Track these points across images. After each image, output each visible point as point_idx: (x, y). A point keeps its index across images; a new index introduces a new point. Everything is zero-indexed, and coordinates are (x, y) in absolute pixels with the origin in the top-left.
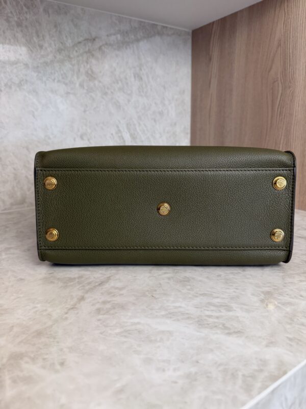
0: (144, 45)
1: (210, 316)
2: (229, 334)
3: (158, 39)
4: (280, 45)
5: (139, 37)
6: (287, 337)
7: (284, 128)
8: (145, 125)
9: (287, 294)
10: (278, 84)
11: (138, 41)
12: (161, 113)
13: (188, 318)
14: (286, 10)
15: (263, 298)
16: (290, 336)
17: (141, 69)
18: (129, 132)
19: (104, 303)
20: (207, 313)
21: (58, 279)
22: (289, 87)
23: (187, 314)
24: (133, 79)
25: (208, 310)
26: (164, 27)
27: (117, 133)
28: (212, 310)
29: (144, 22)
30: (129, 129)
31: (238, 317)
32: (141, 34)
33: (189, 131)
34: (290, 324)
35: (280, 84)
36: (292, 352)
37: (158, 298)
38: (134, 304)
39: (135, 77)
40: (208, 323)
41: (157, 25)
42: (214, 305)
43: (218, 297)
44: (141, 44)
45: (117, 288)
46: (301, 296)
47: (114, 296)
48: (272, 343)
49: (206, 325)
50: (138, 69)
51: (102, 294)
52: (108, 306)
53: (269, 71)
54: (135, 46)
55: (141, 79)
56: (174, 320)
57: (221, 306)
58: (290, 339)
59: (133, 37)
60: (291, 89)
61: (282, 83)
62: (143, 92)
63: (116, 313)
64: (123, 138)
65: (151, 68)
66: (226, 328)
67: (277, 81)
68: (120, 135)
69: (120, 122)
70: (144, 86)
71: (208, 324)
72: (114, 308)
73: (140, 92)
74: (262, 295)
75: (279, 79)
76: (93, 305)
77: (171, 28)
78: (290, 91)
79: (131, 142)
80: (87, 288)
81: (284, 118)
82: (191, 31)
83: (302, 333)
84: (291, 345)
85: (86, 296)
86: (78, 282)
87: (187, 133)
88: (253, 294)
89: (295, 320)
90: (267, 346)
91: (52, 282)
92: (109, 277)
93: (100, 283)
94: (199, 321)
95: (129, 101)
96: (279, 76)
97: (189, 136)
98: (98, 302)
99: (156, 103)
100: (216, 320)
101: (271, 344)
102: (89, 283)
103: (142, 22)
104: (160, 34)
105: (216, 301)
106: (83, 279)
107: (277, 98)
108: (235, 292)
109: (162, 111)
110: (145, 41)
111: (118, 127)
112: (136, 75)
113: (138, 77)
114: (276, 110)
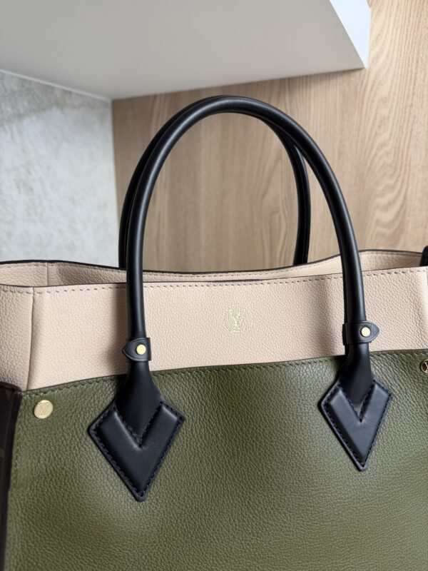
0: (32, 126)
3: (56, 114)
4: (281, 158)
5: (22, 111)
10: (280, 218)
11: (20, 116)
17: (29, 172)
24: (14, 192)
26: (66, 92)
29: (30, 82)
32: (26, 103)
35: (283, 217)
39: (18, 187)
41: (53, 88)
44: (26, 122)
53: (264, 195)
54: (15, 129)
55: (31, 189)
59: (9, 109)
61: (285, 217)
62: (36, 214)
65: (49, 168)
67: (277, 212)
70: (37, 202)
73: (29, 215)
75: (281, 210)
77: (77, 95)
82: (109, 101)
95: (10, 234)
96: (280, 205)
99: (60, 231)
103: (24, 80)
104: (59, 104)
107: (279, 237)
109: (72, 243)
110: (34, 118)
112: (21, 184)
113: (25, 186)
114: (278, 256)
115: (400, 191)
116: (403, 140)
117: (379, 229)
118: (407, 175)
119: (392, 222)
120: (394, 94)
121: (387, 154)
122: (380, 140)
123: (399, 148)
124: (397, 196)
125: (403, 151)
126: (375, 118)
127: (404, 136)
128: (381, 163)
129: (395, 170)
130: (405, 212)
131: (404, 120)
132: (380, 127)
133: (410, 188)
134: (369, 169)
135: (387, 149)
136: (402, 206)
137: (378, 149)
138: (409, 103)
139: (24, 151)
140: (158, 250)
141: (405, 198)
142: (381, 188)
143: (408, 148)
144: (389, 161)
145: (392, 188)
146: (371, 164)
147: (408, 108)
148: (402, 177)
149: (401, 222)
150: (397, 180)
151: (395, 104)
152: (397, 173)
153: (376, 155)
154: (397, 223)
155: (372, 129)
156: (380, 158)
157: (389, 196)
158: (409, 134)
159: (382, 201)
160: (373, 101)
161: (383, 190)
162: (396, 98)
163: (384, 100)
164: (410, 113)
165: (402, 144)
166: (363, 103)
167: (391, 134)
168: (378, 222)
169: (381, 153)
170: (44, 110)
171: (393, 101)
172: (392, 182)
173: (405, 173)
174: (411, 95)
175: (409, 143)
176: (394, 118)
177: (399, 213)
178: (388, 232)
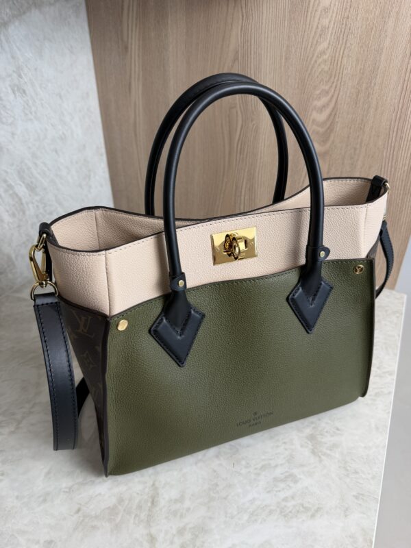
0: (16, 32)
1: (285, 499)
2: (313, 516)
3: (35, 15)
4: (238, 59)
5: (6, 19)
6: (354, 496)
7: (246, 170)
8: (44, 163)
9: (327, 432)
10: (237, 113)
11: (5, 25)
12: (63, 138)
13: (271, 512)
14: (244, 11)
15: (312, 447)
16: (355, 493)
17: (20, 76)
18: (24, 182)
19: (181, 532)
20: (282, 495)
21: (96, 517)
22: (252, 121)
23: (266, 506)
24: (12, 97)
25: (279, 491)
27: (6, 191)
28: (283, 489)
30: (22, 178)
31: (307, 488)
32: (8, 10)
33: (103, 150)
34: (347, 475)
35: (239, 112)
36: (364, 514)
37: (227, 496)
38: (210, 518)
39: (14, 92)
40: (290, 509)
42: (282, 481)
43: (276, 466)
44: (12, 29)
45: (176, 501)
46: (338, 429)
47: (181, 516)
48: (347, 509)
49: (290, 514)
50: (15, 75)
51: (166, 518)
52: (188, 536)
54: (2, 38)
55: (24, 92)
56: (261, 523)
57: (286, 477)
58: (356, 497)
60: (254, 122)
61: (241, 111)
62: (31, 113)
63: (203, 542)
64: (17, 195)
65: (36, 69)
66: (307, 509)
67: (235, 107)
68: (11, 192)
69: (6, 172)
70: (31, 102)
71: (290, 512)
72: (197, 536)
73: (26, 115)
74: (309, 442)
75: (238, 106)
76: (172, 543)
78: (254, 125)
79: (30, 195)
80: (143, 516)
81: (246, 158)
83: (360, 484)
84: (360, 505)
85: (153, 531)
86: (124, 510)
87: (102, 155)
88: (302, 446)
89: (348, 468)
90: (346, 516)
91: (94, 527)
92: (153, 485)
93: (151, 500)
94: (281, 512)
95: (13, 134)
96: (237, 102)
97: (104, 158)
98: (175, 535)
99: (52, 125)
100: (293, 503)
101: (346, 512)
102: (139, 507)
104: (37, 4)
105: (278, 472)
106: (127, 502)
107: (236, 130)
108: (286, 449)
109: (63, 133)
111: (5, 181)
112: (16, 89)
113: (19, 90)
114: (235, 145)
115: (333, 96)
116: (339, 49)
117: (315, 127)
118: (339, 82)
119: (325, 122)
120: (335, 5)
121: (325, 61)
122: (320, 48)
123: (335, 57)
124: (330, 101)
125: (338, 60)
126: (317, 28)
127: (339, 46)
128: (320, 70)
129: (331, 77)
130: (336, 114)
131: (341, 31)
132: (320, 35)
133: (341, 94)
134: (310, 74)
135: (325, 57)
136: (334, 109)
137: (318, 57)
138: (346, 16)
139: (13, 57)
140: (136, 135)
141: (336, 102)
142: (318, 92)
143: (342, 58)
144: (326, 68)
145: (327, 92)
146: (312, 70)
147: (345, 20)
148: (335, 84)
149: (332, 122)
150: (331, 86)
151: (334, 15)
152: (332, 80)
153: (316, 61)
154: (329, 123)
155: (314, 38)
156: (319, 65)
157: (324, 100)
158: (344, 45)
159: (319, 103)
160: (316, 10)
161: (320, 94)
162: (335, 10)
163: (326, 10)
164: (346, 25)
165: (337, 54)
166: (307, 11)
167: (329, 44)
168: (314, 120)
169: (320, 60)
170: (24, 13)
171: (333, 12)
172: (327, 88)
173: (338, 80)
174: (348, 7)
175: (343, 53)
176: (333, 28)
177: (330, 115)
178: (321, 130)
